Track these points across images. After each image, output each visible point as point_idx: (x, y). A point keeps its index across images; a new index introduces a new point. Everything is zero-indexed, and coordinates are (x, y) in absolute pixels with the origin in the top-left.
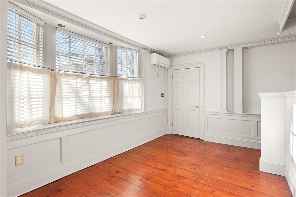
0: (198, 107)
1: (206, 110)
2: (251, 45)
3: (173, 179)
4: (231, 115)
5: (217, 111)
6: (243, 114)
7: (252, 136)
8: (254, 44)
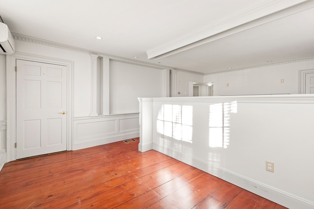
0: (64, 114)
1: (75, 116)
2: (115, 59)
3: (120, 193)
4: (100, 117)
5: (88, 115)
6: (110, 115)
7: (116, 132)
8: (117, 59)
